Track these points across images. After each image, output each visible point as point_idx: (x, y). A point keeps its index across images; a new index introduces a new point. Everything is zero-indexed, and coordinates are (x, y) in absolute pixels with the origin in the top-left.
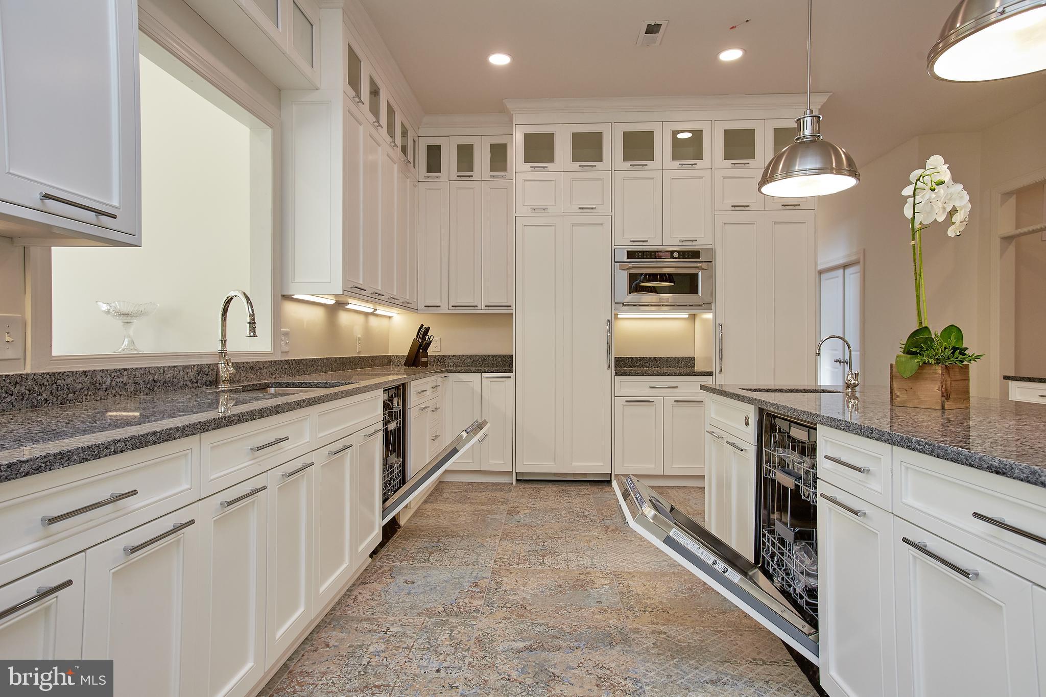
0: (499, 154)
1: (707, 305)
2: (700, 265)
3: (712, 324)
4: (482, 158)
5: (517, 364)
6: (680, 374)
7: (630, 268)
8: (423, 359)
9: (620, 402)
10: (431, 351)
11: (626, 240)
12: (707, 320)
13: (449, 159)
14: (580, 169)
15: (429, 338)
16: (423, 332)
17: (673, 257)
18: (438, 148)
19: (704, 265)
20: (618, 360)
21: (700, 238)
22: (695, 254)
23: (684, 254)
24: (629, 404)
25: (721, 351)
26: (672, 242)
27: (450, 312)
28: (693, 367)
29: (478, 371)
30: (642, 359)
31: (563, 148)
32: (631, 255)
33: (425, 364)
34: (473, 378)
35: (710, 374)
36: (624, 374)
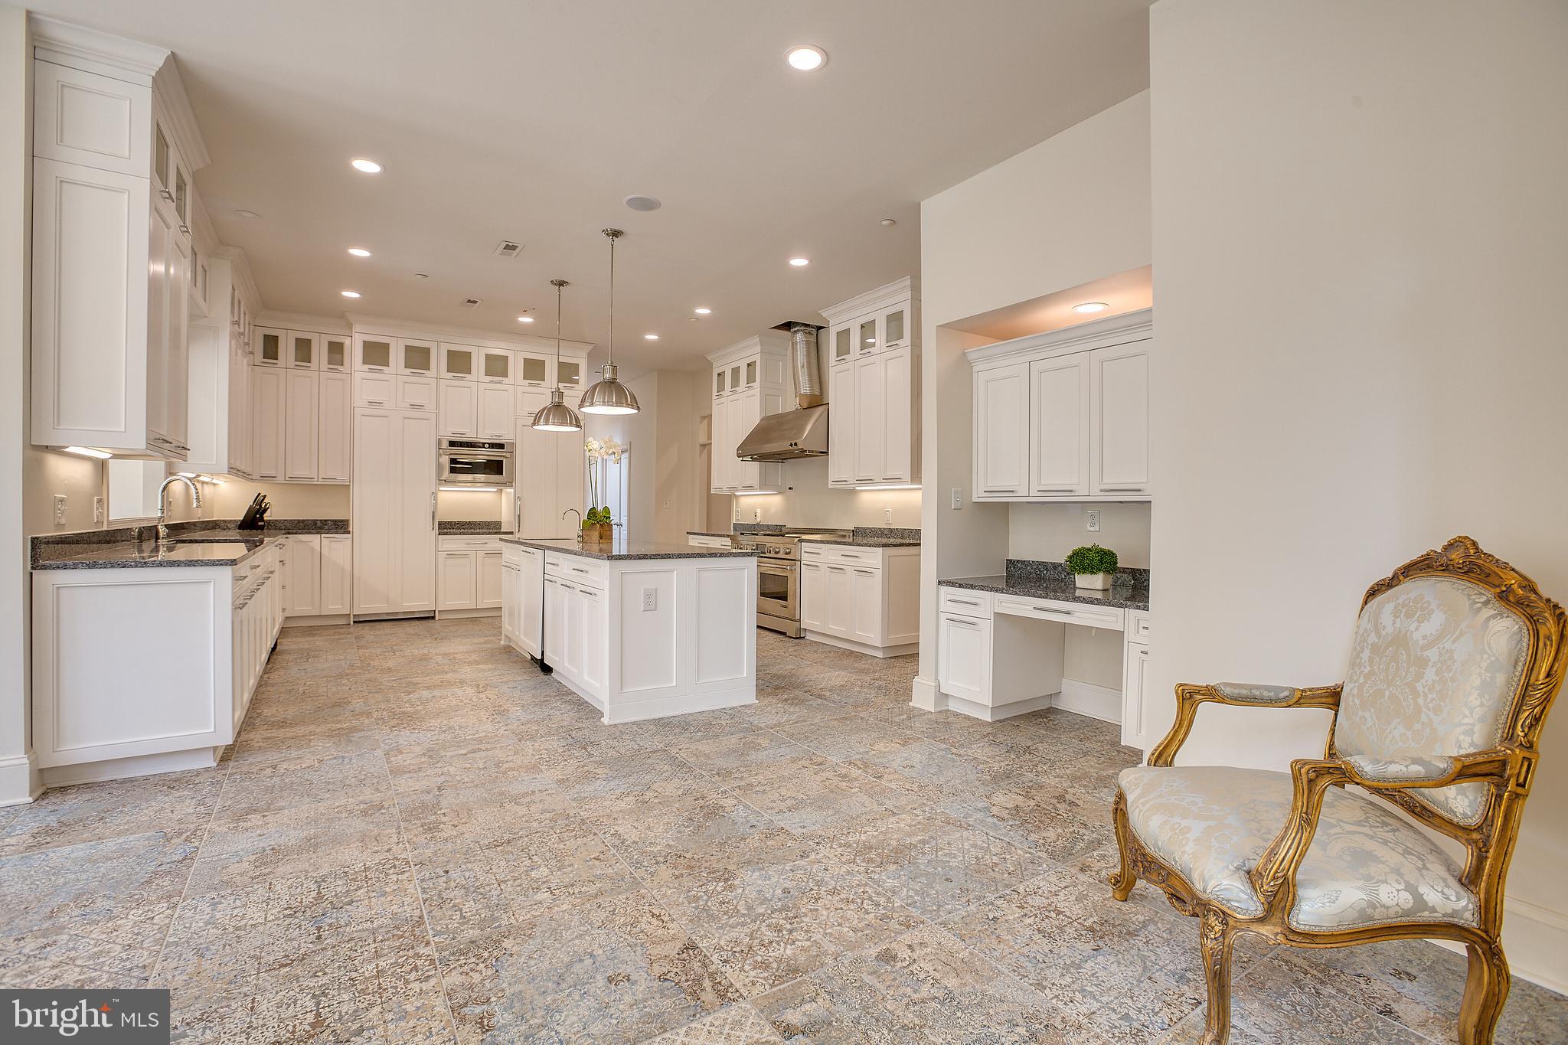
0: (336, 350)
1: (510, 483)
2: (504, 454)
3: (512, 496)
4: (320, 352)
5: (354, 526)
6: (489, 534)
7: (451, 454)
8: (260, 524)
9: (442, 556)
10: (267, 516)
11: (450, 432)
12: (509, 493)
13: (287, 349)
14: (411, 374)
15: (266, 505)
16: (259, 500)
17: (484, 447)
18: (276, 338)
19: (508, 455)
20: (440, 523)
21: (506, 436)
22: (501, 446)
23: (492, 446)
24: (448, 556)
25: (519, 516)
26: (484, 436)
27: (286, 482)
28: (500, 529)
29: (318, 533)
30: (459, 523)
31: (397, 355)
32: (452, 444)
33: (262, 528)
34: (314, 540)
35: (511, 533)
36: (446, 534)
